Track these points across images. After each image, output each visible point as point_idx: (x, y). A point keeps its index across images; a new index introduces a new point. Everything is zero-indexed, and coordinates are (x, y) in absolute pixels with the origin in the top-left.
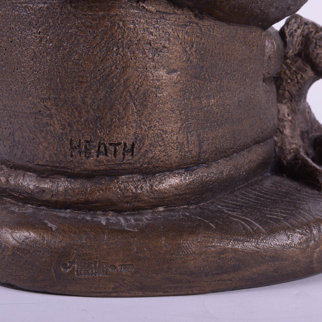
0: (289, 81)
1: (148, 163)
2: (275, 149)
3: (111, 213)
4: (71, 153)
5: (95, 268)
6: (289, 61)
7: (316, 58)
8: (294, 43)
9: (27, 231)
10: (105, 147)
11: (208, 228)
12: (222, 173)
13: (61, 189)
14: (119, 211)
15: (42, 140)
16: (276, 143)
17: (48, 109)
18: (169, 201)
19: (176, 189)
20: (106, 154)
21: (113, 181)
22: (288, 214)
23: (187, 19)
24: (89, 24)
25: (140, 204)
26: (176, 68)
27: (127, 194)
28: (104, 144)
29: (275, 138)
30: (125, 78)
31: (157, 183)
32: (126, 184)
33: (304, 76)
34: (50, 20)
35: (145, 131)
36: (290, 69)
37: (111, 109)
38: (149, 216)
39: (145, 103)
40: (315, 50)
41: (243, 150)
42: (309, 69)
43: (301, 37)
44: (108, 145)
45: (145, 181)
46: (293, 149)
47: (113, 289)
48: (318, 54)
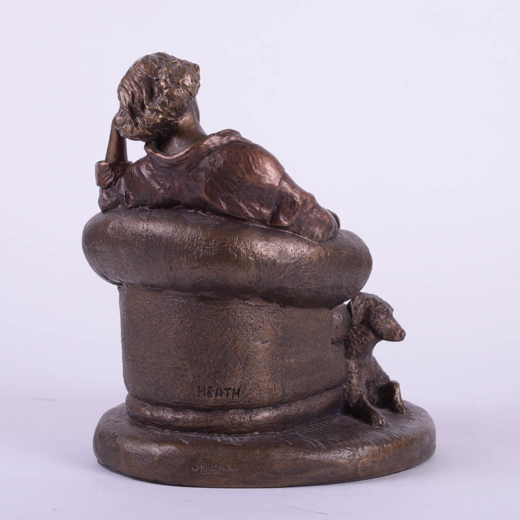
0: (356, 342)
1: (249, 402)
2: (344, 395)
3: (223, 435)
4: (199, 394)
5: (214, 468)
6: (355, 327)
7: (375, 325)
8: (358, 314)
9: (170, 445)
10: (221, 391)
11: (287, 444)
12: (299, 410)
13: (190, 418)
14: (229, 434)
15: (179, 385)
16: (344, 390)
17: (185, 366)
18: (262, 428)
19: (267, 420)
20: (221, 395)
21: (225, 413)
22: (343, 438)
23: (275, 309)
24: (214, 314)
25: (243, 429)
26: (267, 340)
27: (234, 422)
28: (220, 389)
29: (344, 386)
30: (235, 346)
31: (254, 415)
32: (234, 415)
33: (367, 339)
34: (188, 310)
35: (247, 380)
36: (356, 333)
37: (225, 366)
38: (249, 437)
39: (247, 362)
40: (375, 320)
41: (316, 395)
42: (371, 333)
43: (364, 309)
44: (223, 389)
45: (246, 414)
46: (358, 395)
47: (225, 482)
48: (376, 322)
